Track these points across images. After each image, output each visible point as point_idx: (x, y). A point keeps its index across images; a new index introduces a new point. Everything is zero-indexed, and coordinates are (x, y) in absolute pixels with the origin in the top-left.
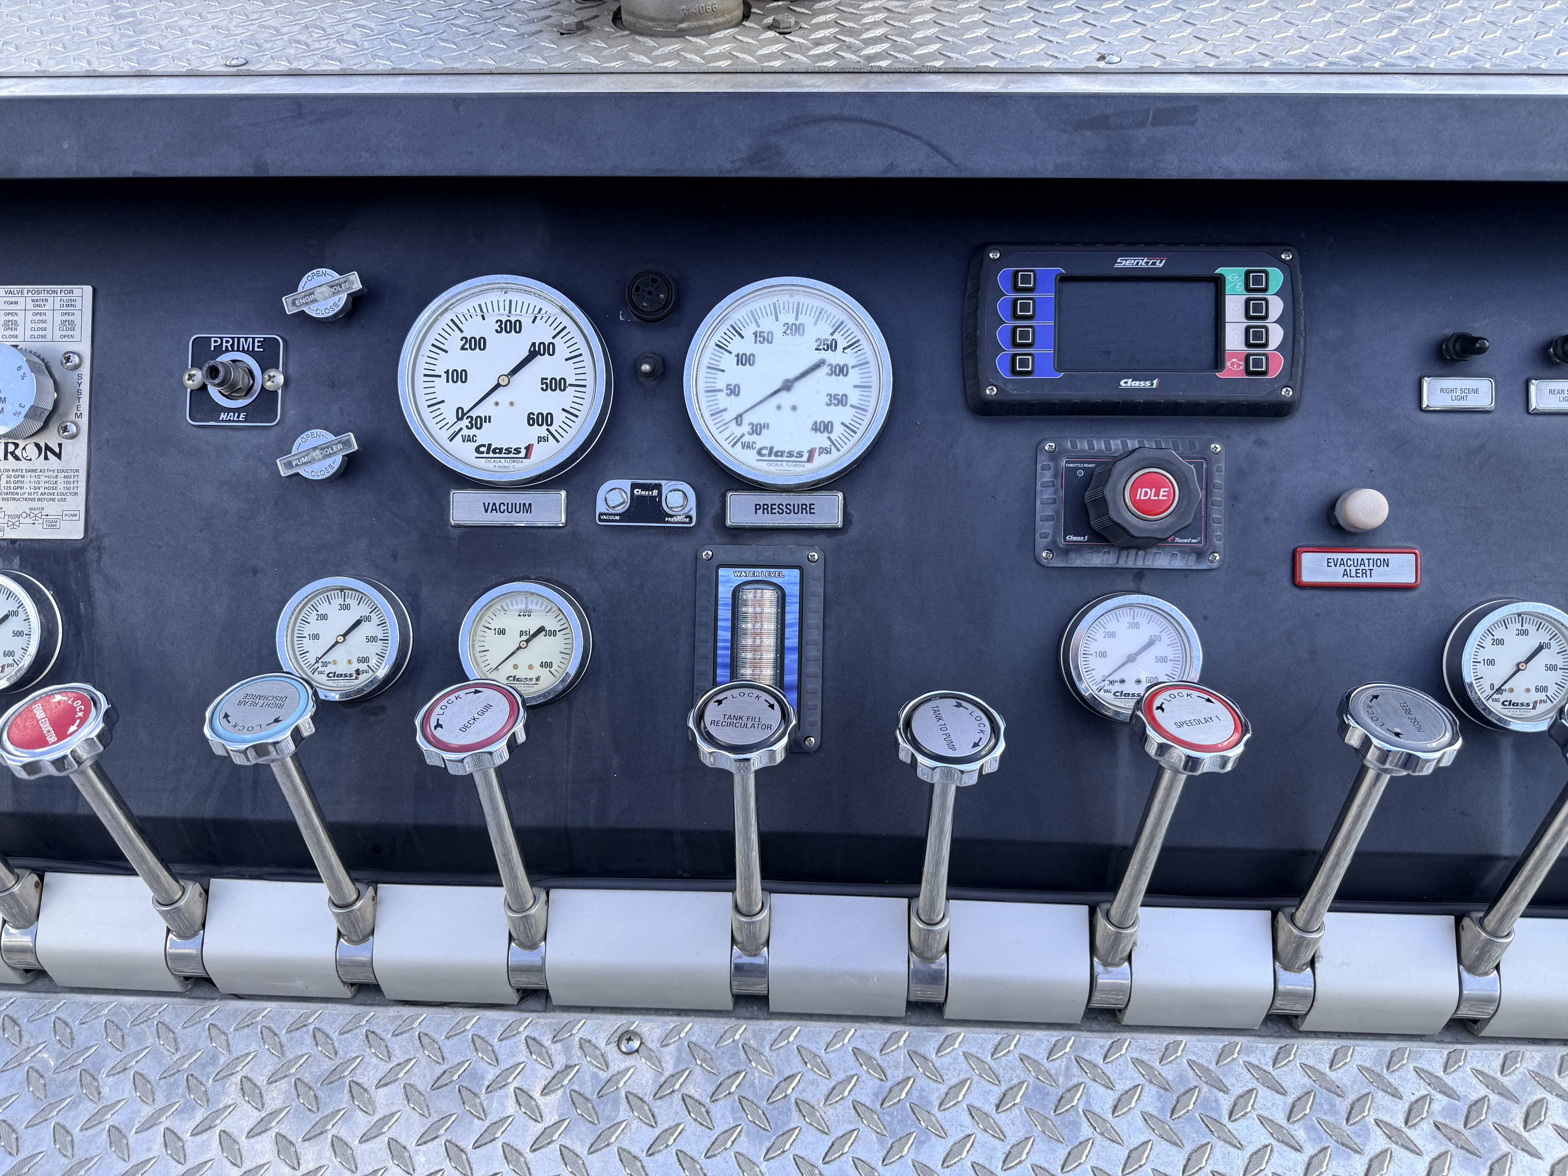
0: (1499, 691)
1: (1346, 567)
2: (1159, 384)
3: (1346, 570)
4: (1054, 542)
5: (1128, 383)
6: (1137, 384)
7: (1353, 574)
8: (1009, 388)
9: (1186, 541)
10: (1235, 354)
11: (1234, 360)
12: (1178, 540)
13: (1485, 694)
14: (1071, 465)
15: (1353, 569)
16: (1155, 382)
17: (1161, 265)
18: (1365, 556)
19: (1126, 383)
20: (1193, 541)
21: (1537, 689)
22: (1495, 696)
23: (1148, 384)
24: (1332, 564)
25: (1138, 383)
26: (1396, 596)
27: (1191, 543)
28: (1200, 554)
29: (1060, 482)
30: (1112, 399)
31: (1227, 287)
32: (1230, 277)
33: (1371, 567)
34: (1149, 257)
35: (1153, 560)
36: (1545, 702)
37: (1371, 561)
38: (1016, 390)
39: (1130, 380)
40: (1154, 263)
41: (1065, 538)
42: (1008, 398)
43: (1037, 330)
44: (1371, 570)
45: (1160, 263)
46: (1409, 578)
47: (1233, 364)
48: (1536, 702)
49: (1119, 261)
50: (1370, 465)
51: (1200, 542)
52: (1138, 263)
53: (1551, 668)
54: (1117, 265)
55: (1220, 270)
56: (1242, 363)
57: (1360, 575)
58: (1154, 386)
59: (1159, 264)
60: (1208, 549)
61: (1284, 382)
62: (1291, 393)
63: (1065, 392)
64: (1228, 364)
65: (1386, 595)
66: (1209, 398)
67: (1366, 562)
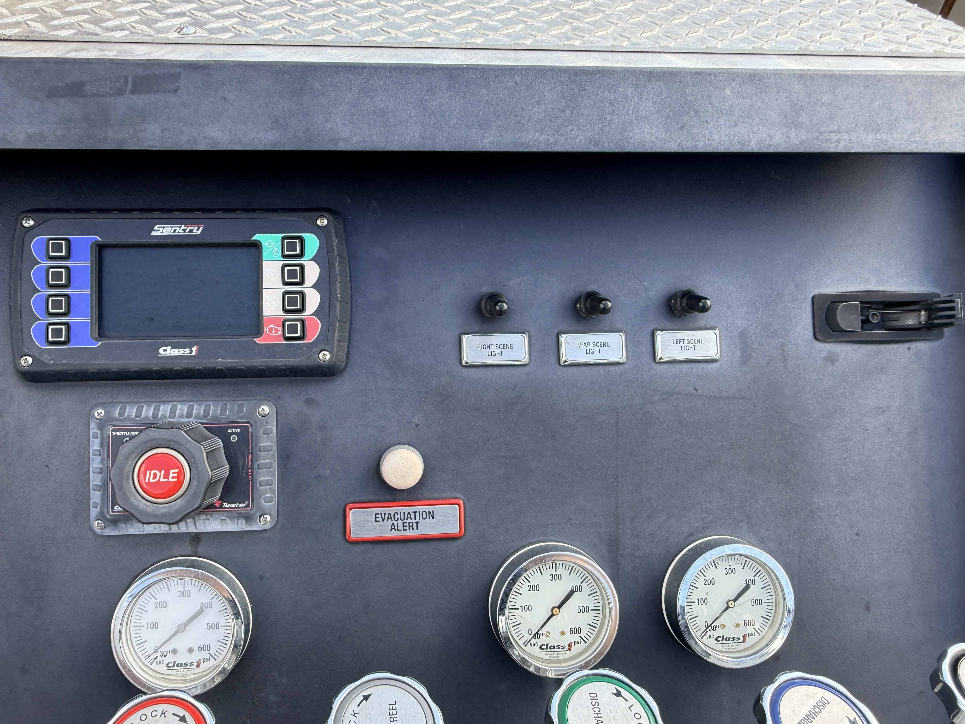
0: (536, 635)
1: (394, 521)
2: (199, 351)
3: (393, 524)
4: (102, 513)
5: (167, 351)
6: (176, 352)
7: (401, 527)
8: (45, 358)
9: (234, 505)
10: (273, 320)
11: (272, 326)
12: (226, 505)
13: (523, 640)
14: (118, 433)
15: (400, 523)
16: (194, 349)
17: (199, 232)
18: (411, 509)
19: (165, 350)
20: (241, 505)
21: (571, 632)
22: (533, 641)
23: (187, 351)
24: (380, 519)
25: (177, 350)
26: (443, 545)
27: (239, 507)
28: (248, 518)
29: (106, 452)
30: (151, 367)
31: (264, 254)
32: (267, 244)
33: (417, 520)
34: (185, 225)
35: (205, 526)
36: (579, 643)
37: (417, 514)
38: (52, 360)
39: (169, 348)
40: (191, 231)
41: (113, 508)
42: (47, 369)
43: (72, 298)
44: (417, 523)
45: (198, 230)
46: (454, 528)
47: (270, 330)
48: (570, 645)
49: (156, 228)
50: (416, 420)
51: (247, 506)
52: (175, 230)
53: (584, 610)
54: (154, 233)
55: (257, 237)
56: (280, 328)
57: (407, 528)
58: (193, 354)
59: (197, 232)
60: (255, 514)
61: (322, 347)
62: (328, 357)
63: (103, 362)
64: (266, 330)
65: (433, 545)
66: (248, 364)
67: (413, 515)
